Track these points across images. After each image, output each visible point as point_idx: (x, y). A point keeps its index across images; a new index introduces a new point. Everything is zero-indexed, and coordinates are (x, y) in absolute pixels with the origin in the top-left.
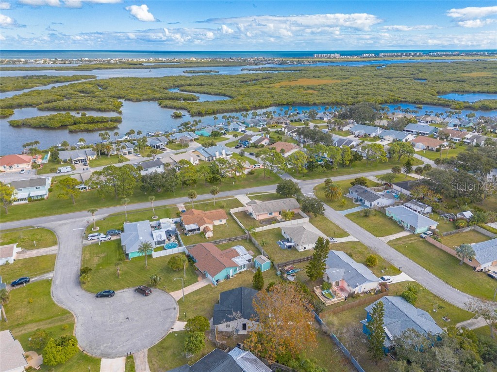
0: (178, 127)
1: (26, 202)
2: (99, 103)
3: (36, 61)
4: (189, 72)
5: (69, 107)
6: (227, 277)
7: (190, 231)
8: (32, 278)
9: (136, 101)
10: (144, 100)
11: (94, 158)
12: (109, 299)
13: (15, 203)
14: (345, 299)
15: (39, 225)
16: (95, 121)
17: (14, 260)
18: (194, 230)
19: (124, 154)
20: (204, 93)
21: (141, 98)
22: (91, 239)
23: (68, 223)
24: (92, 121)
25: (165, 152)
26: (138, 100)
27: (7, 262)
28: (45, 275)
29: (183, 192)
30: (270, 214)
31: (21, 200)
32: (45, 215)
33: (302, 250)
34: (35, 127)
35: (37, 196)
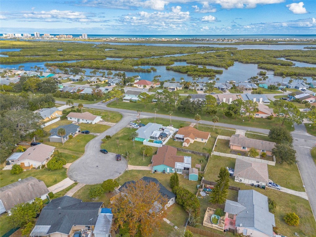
0: (248, 79)
1: (129, 101)
2: (219, 62)
3: (213, 40)
4: (307, 48)
5: (202, 63)
6: (164, 172)
7: (177, 138)
8: (91, 133)
9: (245, 63)
10: (251, 63)
11: (180, 89)
12: (103, 154)
13: (124, 101)
14: (224, 231)
15: (122, 113)
16: (206, 71)
17: (95, 123)
18: (180, 139)
19: (198, 90)
20: (304, 62)
21: (249, 61)
22: (131, 125)
23: (132, 115)
24: (204, 71)
25: (224, 93)
26: (247, 63)
27: (91, 122)
28: (97, 133)
29: (205, 117)
30: (244, 148)
31: (127, 100)
32: (129, 109)
33: (237, 181)
34: (175, 71)
35: (134, 100)
